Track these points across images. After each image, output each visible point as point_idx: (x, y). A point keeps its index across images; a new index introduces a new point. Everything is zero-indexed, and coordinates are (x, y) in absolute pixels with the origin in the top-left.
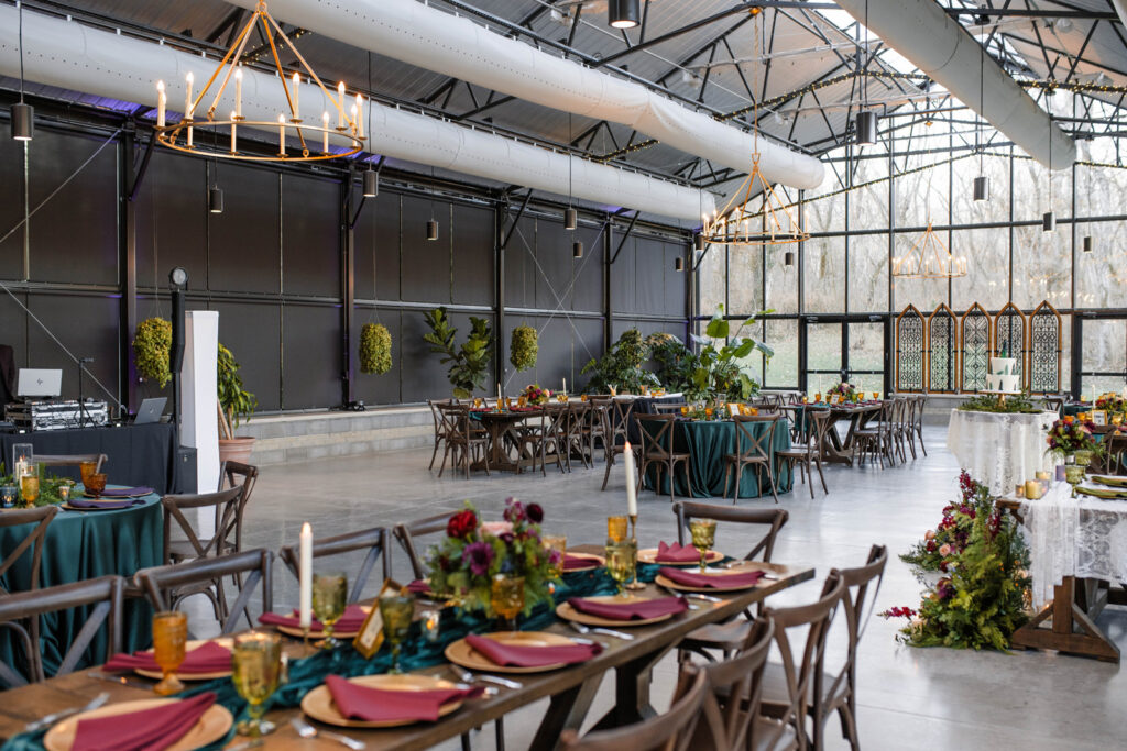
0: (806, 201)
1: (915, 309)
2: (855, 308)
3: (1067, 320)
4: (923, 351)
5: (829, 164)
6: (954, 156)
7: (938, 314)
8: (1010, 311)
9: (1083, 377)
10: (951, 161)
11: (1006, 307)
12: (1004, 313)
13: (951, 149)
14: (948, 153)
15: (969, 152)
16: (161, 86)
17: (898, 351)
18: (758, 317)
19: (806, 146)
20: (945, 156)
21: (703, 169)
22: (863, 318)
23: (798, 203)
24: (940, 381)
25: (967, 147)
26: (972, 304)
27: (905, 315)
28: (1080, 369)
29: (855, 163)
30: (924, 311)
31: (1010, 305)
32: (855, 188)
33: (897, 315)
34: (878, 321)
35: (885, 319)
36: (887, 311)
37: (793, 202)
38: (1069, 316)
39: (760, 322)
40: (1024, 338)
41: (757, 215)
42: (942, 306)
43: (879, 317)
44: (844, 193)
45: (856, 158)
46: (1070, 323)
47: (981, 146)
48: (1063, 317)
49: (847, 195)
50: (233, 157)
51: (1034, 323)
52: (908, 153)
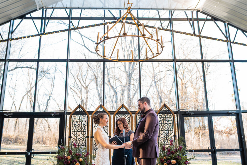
0: (13, 39)
1: (83, 108)
2: (41, 107)
4: (88, 137)
5: (31, 20)
17: (70, 137)
20: (101, 22)
22: (46, 115)
23: (7, 40)
27: (75, 113)
29: (47, 21)
32: (46, 34)
33: (69, 113)
34: (56, 116)
35: (61, 115)
36: (62, 109)
37: (4, 39)
44: (39, 37)
45: (48, 18)
49: (40, 37)
52: (80, 18)
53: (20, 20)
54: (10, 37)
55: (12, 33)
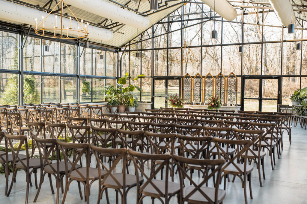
1: (189, 75)
3: (239, 79)
4: (192, 90)
6: (203, 21)
7: (197, 77)
8: (221, 76)
9: (245, 100)
10: (202, 23)
11: (219, 74)
12: (219, 77)
13: (202, 19)
14: (201, 20)
15: (208, 19)
16: (36, 19)
18: (139, 77)
19: (143, 13)
21: (109, 23)
23: (152, 38)
24: (197, 100)
25: (207, 18)
26: (208, 73)
27: (186, 77)
28: (244, 97)
30: (192, 75)
31: (220, 74)
33: (183, 77)
38: (240, 78)
39: (139, 79)
40: (225, 86)
41: (139, 42)
42: (198, 74)
43: (177, 78)
46: (240, 80)
47: (212, 17)
48: (238, 78)
50: (55, 38)
51: (229, 81)
52: (188, 20)
53: (157, 25)
54: (153, 36)
55: (154, 33)
